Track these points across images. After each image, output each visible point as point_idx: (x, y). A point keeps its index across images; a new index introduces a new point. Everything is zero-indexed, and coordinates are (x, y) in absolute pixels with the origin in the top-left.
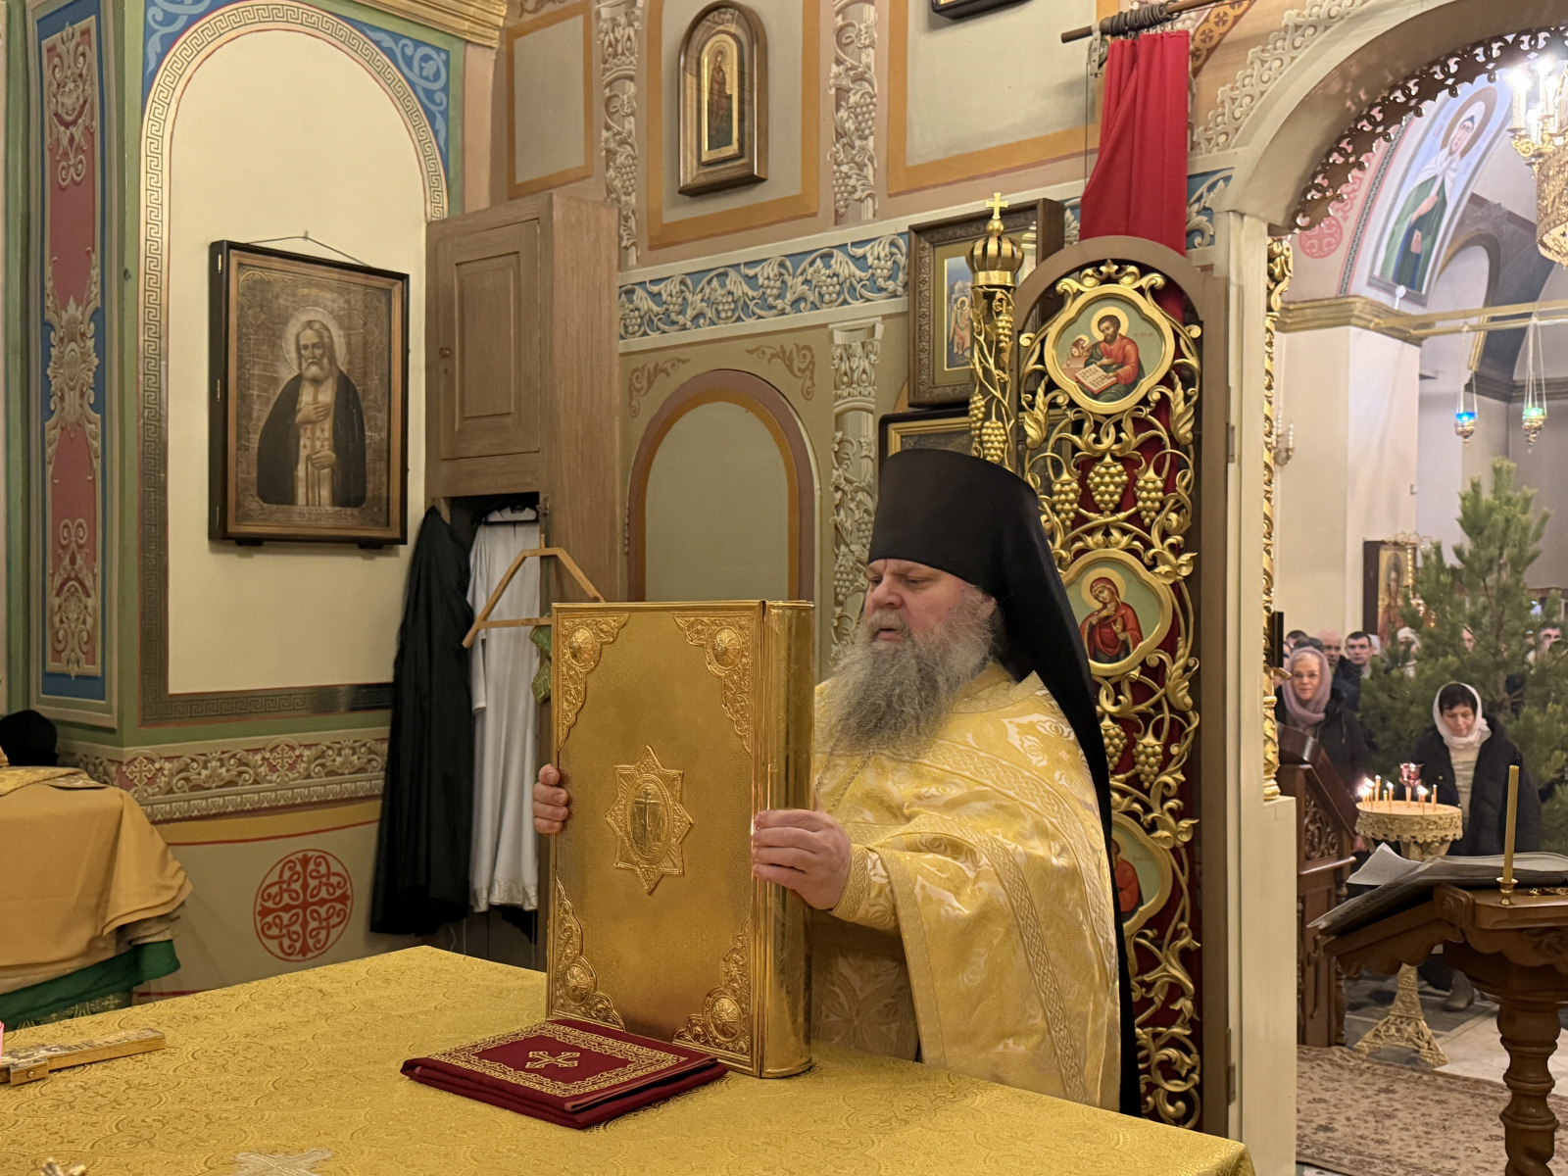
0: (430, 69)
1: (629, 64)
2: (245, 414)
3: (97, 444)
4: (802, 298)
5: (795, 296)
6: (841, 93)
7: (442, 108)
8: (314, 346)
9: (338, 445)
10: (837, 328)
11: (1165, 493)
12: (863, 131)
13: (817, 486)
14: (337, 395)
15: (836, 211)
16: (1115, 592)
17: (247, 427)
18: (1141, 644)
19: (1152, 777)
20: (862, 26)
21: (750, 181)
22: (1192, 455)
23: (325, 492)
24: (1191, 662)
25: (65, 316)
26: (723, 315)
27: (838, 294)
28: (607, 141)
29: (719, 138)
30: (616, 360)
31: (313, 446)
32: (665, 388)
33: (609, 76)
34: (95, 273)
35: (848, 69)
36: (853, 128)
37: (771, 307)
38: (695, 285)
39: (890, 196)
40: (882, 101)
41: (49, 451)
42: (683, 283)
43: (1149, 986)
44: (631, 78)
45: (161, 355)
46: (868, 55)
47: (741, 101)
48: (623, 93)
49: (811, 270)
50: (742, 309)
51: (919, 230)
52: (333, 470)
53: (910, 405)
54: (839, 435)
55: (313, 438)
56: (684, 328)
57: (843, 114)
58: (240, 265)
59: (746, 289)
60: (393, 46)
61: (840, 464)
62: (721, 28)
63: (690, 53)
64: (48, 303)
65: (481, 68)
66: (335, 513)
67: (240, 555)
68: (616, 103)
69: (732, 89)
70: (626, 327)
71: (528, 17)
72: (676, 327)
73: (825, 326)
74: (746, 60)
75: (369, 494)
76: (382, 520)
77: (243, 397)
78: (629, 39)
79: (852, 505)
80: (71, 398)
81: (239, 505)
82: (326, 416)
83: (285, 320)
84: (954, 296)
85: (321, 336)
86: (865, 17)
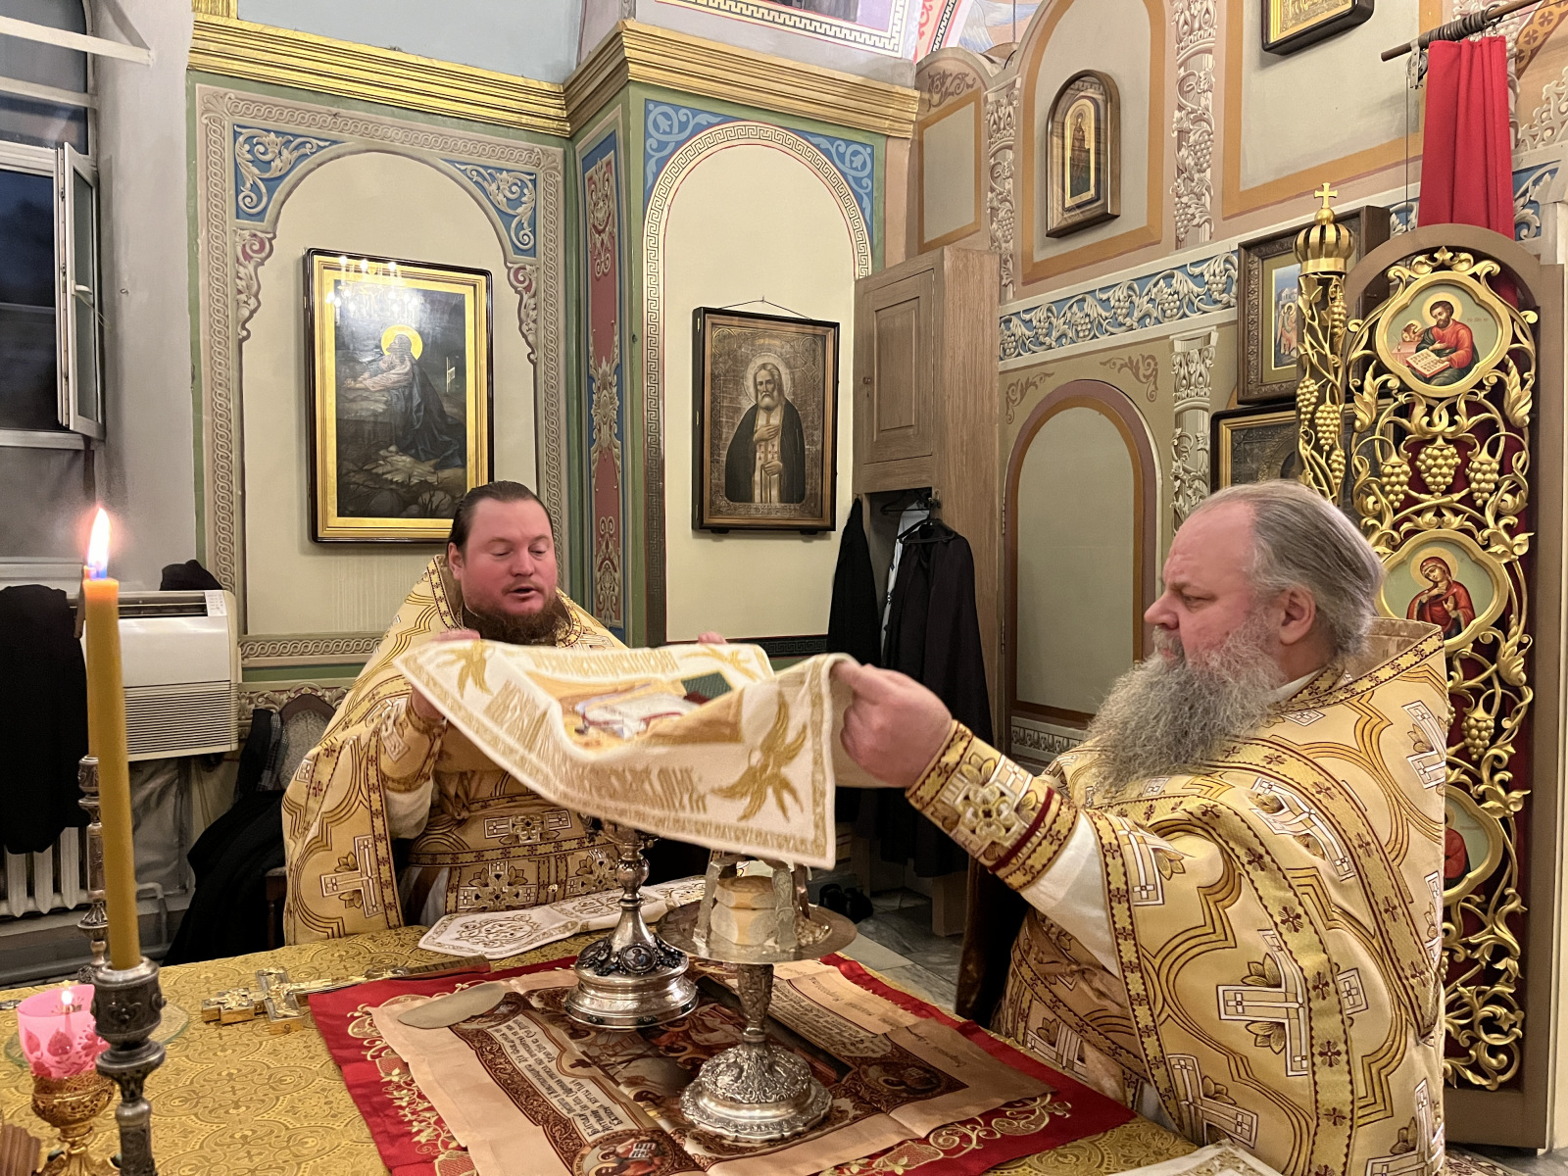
0: (858, 161)
1: (1009, 136)
2: (716, 436)
3: (619, 463)
4: (1147, 315)
5: (1141, 314)
6: (1183, 133)
7: (868, 191)
8: (768, 382)
9: (783, 458)
10: (1177, 339)
11: (1500, 476)
12: (1201, 165)
13: (1158, 475)
14: (784, 419)
15: (1177, 237)
16: (1446, 571)
17: (718, 446)
18: (1473, 622)
19: (1481, 750)
20: (1202, 74)
21: (1105, 218)
22: (1527, 438)
23: (775, 492)
24: (1525, 640)
25: (600, 371)
26: (1081, 334)
27: (1179, 309)
28: (991, 201)
29: (1079, 186)
30: (997, 377)
31: (766, 456)
32: (1034, 397)
33: (994, 147)
34: (616, 338)
35: (1189, 113)
36: (1192, 164)
37: (1121, 325)
38: (1059, 314)
39: (1224, 219)
40: (1219, 137)
41: (593, 468)
42: (1049, 310)
43: (1475, 947)
44: (1010, 147)
45: (659, 396)
46: (1206, 99)
47: (1098, 153)
48: (1005, 160)
49: (1155, 290)
50: (1097, 327)
51: (1248, 247)
52: (780, 476)
53: (1239, 403)
54: (1179, 431)
55: (766, 452)
56: (1050, 347)
57: (1184, 153)
58: (713, 324)
59: (1100, 311)
60: (830, 147)
61: (1179, 457)
62: (1082, 94)
63: (1056, 119)
64: (591, 362)
65: (899, 155)
66: (783, 508)
67: (715, 540)
68: (999, 169)
69: (1091, 144)
70: (1004, 350)
71: (934, 110)
72: (1044, 347)
73: (1167, 337)
74: (1102, 118)
75: (808, 492)
76: (818, 513)
77: (716, 424)
78: (1009, 115)
79: (1190, 492)
80: (605, 429)
81: (712, 503)
82: (777, 434)
83: (746, 362)
84: (1281, 303)
85: (772, 375)
86: (1205, 63)
